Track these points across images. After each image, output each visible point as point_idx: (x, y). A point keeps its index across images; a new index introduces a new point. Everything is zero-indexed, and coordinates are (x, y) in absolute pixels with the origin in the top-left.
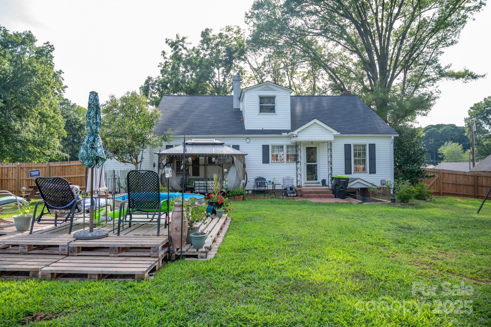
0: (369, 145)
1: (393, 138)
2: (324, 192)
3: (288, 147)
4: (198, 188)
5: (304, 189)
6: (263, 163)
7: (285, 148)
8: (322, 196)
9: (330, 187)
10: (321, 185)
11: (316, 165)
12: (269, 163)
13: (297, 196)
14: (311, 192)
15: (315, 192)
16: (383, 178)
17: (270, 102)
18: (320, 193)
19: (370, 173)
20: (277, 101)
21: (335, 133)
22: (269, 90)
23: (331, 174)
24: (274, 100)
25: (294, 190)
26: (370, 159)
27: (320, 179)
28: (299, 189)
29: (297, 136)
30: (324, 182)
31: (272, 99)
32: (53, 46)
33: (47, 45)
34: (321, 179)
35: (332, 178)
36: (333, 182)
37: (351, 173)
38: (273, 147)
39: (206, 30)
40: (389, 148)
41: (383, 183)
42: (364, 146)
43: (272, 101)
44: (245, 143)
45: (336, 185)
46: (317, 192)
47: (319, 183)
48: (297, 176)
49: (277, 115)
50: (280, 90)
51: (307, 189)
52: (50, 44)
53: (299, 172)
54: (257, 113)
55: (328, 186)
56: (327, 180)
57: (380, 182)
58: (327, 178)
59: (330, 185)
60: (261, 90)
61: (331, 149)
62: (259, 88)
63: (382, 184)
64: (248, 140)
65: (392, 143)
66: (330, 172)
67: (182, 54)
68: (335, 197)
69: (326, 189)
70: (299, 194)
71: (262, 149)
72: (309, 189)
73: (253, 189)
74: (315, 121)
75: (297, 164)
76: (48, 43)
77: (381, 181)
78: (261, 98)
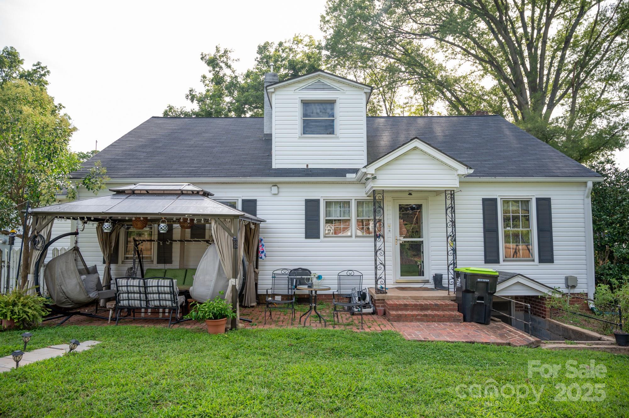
0: (538, 200)
1: (590, 185)
2: (437, 307)
3: (360, 203)
4: (125, 296)
5: (391, 298)
6: (307, 237)
7: (353, 205)
8: (433, 316)
9: (452, 294)
10: (433, 286)
11: (422, 242)
12: (318, 237)
13: (374, 313)
14: (406, 305)
15: (416, 305)
16: (569, 273)
17: (324, 112)
18: (427, 309)
19: (541, 261)
20: (339, 110)
21: (463, 170)
22: (323, 89)
23: (455, 264)
24: (333, 109)
25: (368, 299)
26: (540, 230)
27: (429, 274)
28: (381, 296)
29: (375, 178)
30: (438, 279)
31: (329, 106)
32: (46, 67)
33: (38, 67)
34: (433, 273)
35: (457, 274)
36: (458, 284)
37: (497, 261)
38: (328, 204)
39: (265, 44)
40: (582, 206)
41: (570, 284)
42: (526, 203)
43: (329, 111)
44: (269, 194)
45: (467, 291)
46: (421, 305)
47: (427, 282)
48: (376, 268)
49: (338, 138)
50: (345, 88)
51: (398, 298)
52: (42, 65)
53: (381, 258)
54: (298, 135)
55: (447, 289)
56: (445, 276)
57: (563, 281)
58: (444, 272)
59: (452, 287)
60: (307, 89)
61: (453, 208)
62: (301, 85)
63: (568, 287)
64: (275, 189)
65: (587, 197)
66: (451, 258)
67: (225, 75)
68: (465, 320)
69: (443, 298)
70: (380, 309)
71: (304, 208)
72: (404, 298)
73: (285, 292)
74: (416, 143)
75: (375, 240)
76: (39, 64)
77: (567, 279)
78: (306, 103)
